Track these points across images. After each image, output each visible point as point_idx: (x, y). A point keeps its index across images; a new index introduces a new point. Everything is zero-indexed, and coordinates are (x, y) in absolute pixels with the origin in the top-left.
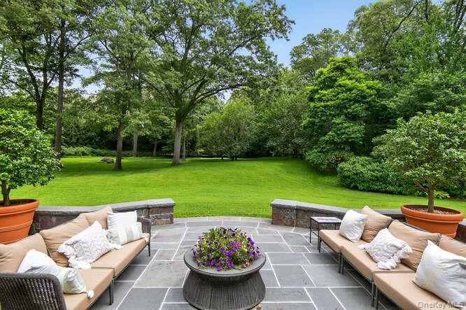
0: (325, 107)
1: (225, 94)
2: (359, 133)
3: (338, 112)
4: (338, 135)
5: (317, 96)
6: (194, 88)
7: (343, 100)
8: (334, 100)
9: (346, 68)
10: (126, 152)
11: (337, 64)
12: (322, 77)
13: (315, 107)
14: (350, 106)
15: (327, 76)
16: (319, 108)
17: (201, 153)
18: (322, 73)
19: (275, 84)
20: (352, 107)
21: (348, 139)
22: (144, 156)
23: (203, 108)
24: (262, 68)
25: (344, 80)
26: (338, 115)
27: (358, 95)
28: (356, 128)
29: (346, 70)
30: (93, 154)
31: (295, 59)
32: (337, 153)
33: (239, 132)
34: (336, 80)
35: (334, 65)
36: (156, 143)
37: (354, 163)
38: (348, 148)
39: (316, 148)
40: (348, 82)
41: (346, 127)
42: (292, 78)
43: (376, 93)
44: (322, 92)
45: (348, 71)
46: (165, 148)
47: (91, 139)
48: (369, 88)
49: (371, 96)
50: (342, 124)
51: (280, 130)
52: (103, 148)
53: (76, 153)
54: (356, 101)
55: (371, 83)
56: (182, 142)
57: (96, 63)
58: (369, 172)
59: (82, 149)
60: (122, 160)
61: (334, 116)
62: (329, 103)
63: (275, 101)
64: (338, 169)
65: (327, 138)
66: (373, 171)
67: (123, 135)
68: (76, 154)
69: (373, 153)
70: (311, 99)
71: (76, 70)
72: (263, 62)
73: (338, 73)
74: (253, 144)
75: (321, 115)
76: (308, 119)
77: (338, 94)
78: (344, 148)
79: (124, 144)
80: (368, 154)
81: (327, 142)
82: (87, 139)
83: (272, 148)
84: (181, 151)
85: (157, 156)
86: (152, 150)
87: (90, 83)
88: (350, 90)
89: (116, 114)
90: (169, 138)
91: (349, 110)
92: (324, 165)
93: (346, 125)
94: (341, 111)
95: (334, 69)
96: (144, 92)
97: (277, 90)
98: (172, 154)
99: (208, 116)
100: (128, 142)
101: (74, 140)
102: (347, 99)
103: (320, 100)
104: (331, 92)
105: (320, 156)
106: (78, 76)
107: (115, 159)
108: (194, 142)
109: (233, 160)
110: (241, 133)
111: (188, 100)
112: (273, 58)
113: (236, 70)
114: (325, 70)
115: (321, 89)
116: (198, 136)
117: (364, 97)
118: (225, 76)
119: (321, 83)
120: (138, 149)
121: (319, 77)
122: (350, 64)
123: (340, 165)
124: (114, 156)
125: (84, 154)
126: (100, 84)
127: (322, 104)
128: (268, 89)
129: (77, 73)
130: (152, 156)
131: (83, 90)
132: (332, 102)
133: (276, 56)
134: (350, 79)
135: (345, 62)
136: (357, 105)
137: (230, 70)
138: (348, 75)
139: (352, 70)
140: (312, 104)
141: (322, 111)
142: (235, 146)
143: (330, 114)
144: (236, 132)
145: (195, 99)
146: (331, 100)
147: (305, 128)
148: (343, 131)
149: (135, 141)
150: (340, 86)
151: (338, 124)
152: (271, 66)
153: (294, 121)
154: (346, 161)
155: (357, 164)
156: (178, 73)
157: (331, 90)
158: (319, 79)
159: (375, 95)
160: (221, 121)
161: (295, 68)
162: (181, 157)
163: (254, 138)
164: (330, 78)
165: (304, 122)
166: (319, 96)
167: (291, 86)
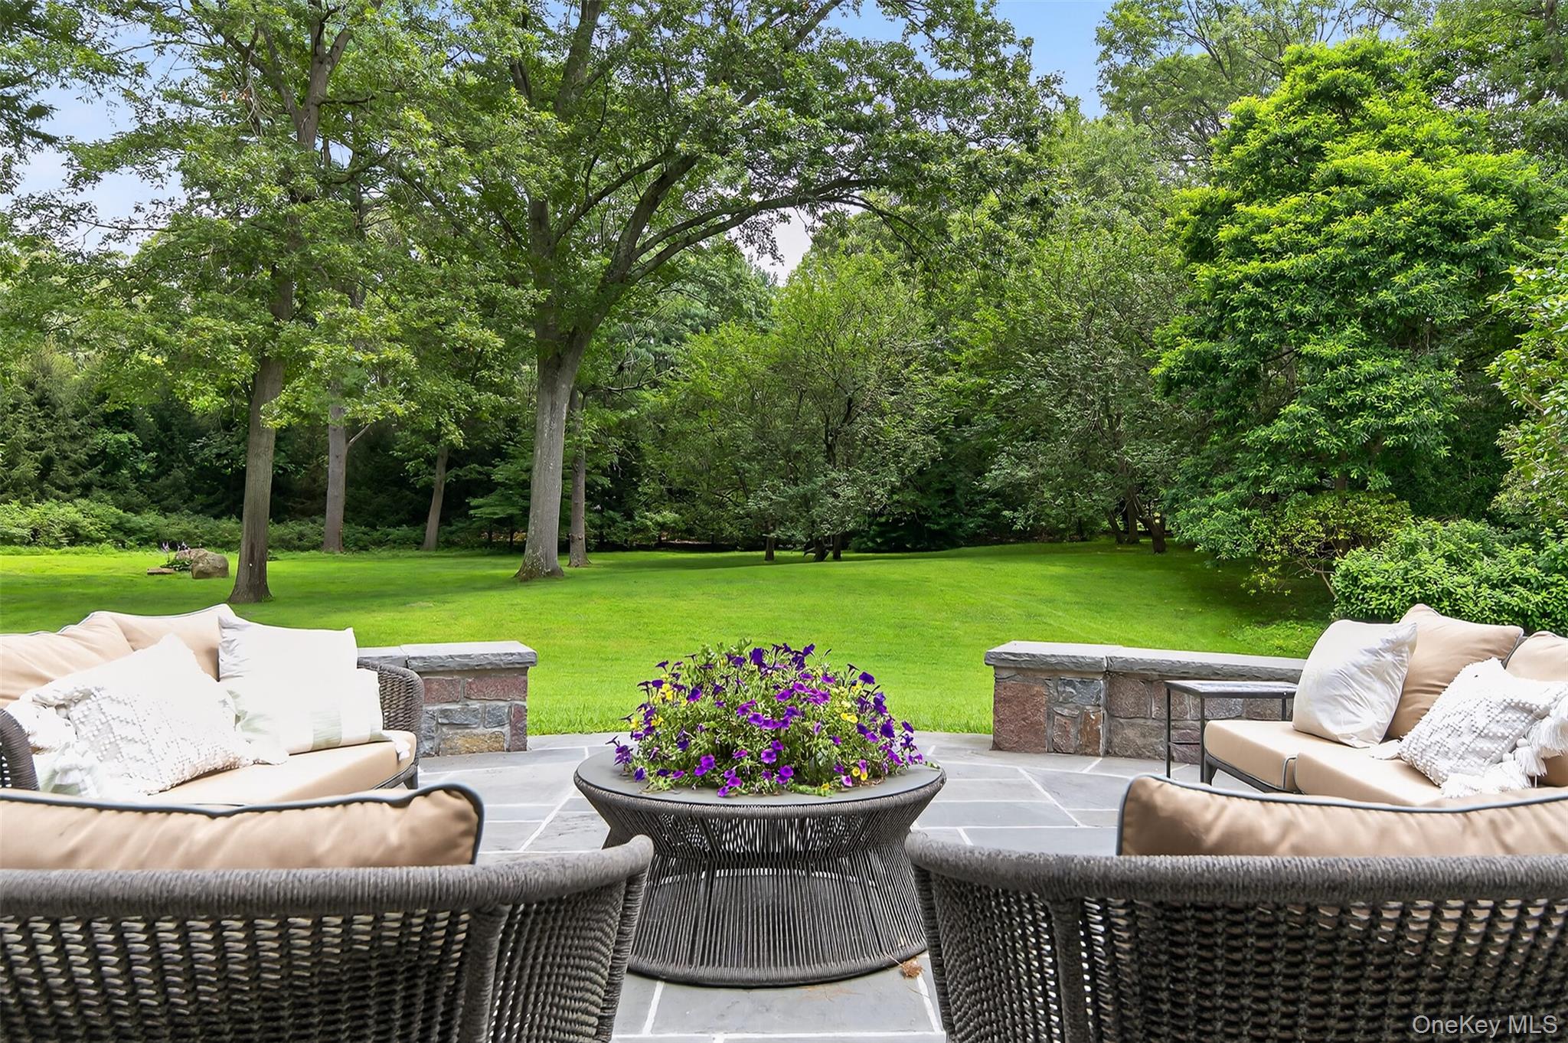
0: (1265, 281)
1: (779, 231)
2: (1435, 403)
3: (1328, 306)
4: (1333, 414)
5: (1227, 232)
6: (628, 200)
7: (1354, 244)
8: (1312, 250)
9: (1367, 94)
10: (289, 529)
11: (1324, 77)
12: (1254, 141)
13: (1218, 285)
14: (1389, 274)
15: (1275, 130)
16: (1236, 287)
17: (662, 526)
18: (1249, 120)
19: (1022, 172)
20: (1400, 279)
21: (1376, 436)
22: (379, 543)
23: (671, 302)
24: (957, 100)
25: (1358, 151)
26: (1330, 319)
27: (1423, 221)
28: (1419, 380)
29: (1366, 104)
30: (124, 536)
31: (1121, 60)
32: (1326, 504)
33: (848, 417)
34: (1318, 153)
35: (1311, 78)
36: (440, 478)
37: (1412, 549)
38: (1379, 480)
39: (1227, 487)
40: (1376, 160)
41: (1371, 379)
42: (1103, 152)
43: (1510, 208)
44: (1253, 209)
45: (1376, 106)
46: (485, 508)
47: (109, 461)
48: (1477, 187)
49: (1486, 225)
50: (1350, 362)
51: (1049, 404)
52: (174, 509)
53: (35, 533)
54: (1414, 250)
55: (1486, 163)
56: (569, 473)
57: (141, 70)
58: (1485, 590)
59: (69, 512)
60: (270, 566)
61: (1312, 326)
62: (1284, 264)
63: (1025, 262)
64: (1336, 582)
65: (1278, 430)
66: (1503, 585)
67: (273, 416)
68: (36, 537)
69: (1502, 497)
70: (1202, 250)
71: (40, 111)
72: (962, 74)
73: (1329, 119)
74: (919, 480)
75: (1251, 322)
76: (1186, 343)
77: (1329, 219)
78: (1360, 485)
79: (280, 487)
80: (1477, 506)
81: (1276, 452)
82: (92, 461)
83: (1013, 495)
84: (565, 521)
85: (447, 544)
86: (419, 517)
87: (112, 164)
88: (1387, 197)
89: (239, 317)
90: (504, 456)
91: (1383, 295)
92: (1265, 566)
93: (1367, 367)
94: (1345, 301)
95: (1312, 98)
96: (380, 225)
97: (1033, 203)
98: (518, 537)
99: (699, 344)
100: (300, 478)
101: (27, 468)
102: (1372, 239)
103: (1244, 249)
104: (1298, 210)
105: (1246, 521)
106: (49, 140)
107: (233, 561)
108: (626, 474)
109: (821, 557)
110: (861, 427)
111: (595, 263)
112: (1009, 51)
113: (828, 108)
114: (1264, 108)
115: (1249, 198)
116: (646, 446)
117: (1453, 231)
118: (776, 138)
119: (1248, 167)
120: (353, 511)
121: (1238, 139)
122: (1382, 75)
123: (1346, 563)
124: (227, 545)
125: (75, 537)
126: (162, 168)
127: (1254, 267)
128: (992, 199)
129: (43, 125)
130: (419, 544)
131: (73, 200)
132: (1302, 260)
133: (1026, 44)
134: (1388, 145)
135: (1362, 62)
136: (1420, 268)
137: (802, 106)
138: (1379, 126)
139: (1393, 103)
140: (1204, 272)
141: (1252, 303)
142: (830, 488)
143: (1293, 317)
144: (835, 422)
145: (633, 254)
146: (1297, 248)
147: (1170, 385)
148: (1354, 395)
149: (336, 469)
150: (1340, 179)
151: (1333, 366)
152: (1002, 84)
153: (1118, 356)
154: (1370, 542)
155: (1424, 555)
156: (546, 116)
157: (1294, 200)
158: (1238, 151)
159: (1510, 220)
160: (760, 368)
161: (1117, 105)
162: (564, 548)
163: (922, 448)
164: (1289, 140)
165: (1168, 361)
166: (1236, 230)
167: (1099, 193)
